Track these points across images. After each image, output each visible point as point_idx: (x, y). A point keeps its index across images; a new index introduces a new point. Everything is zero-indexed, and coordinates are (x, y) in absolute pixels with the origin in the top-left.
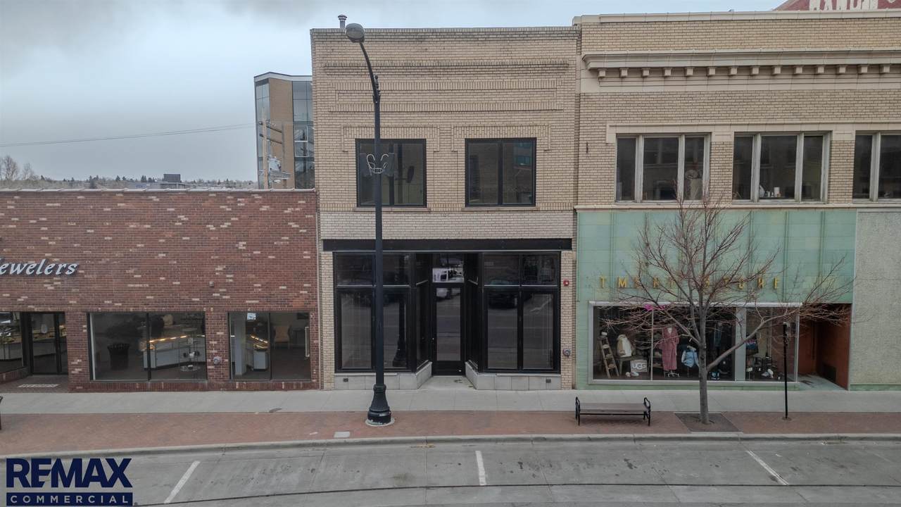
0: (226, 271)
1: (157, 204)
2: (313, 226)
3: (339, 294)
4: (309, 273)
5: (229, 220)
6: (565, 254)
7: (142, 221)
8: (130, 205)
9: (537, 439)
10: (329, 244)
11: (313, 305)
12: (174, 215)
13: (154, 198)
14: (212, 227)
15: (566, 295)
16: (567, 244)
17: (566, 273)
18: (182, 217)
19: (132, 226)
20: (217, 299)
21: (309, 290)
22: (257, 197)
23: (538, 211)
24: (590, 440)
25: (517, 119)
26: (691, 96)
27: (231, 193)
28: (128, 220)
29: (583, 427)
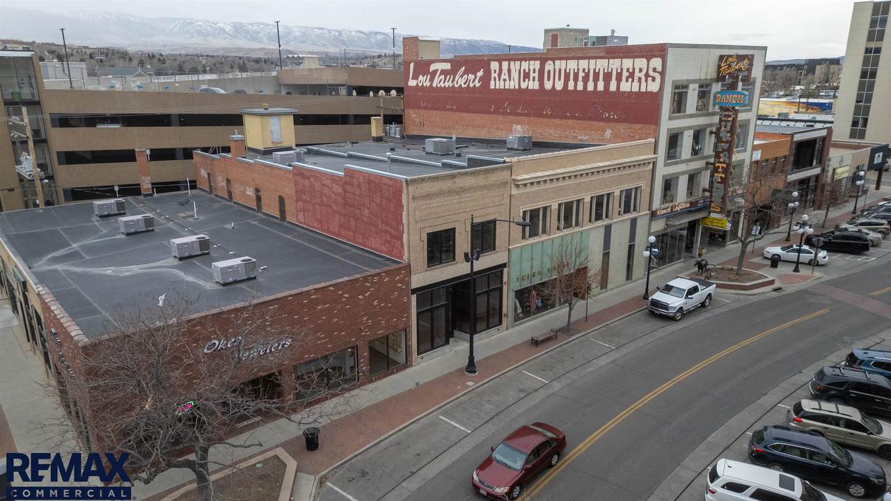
0: (368, 319)
1: (333, 291)
2: (408, 283)
3: (418, 314)
4: (406, 308)
5: (369, 291)
6: (505, 270)
7: (324, 304)
8: (319, 296)
9: (534, 358)
10: (414, 291)
11: (408, 325)
12: (342, 295)
13: (331, 288)
14: (361, 297)
15: (505, 288)
16: (504, 265)
17: (505, 279)
18: (346, 295)
19: (319, 308)
20: (364, 336)
21: (406, 317)
22: (383, 274)
23: (497, 252)
24: (547, 352)
25: (490, 210)
26: (546, 190)
27: (370, 276)
28: (318, 304)
29: (540, 348)
